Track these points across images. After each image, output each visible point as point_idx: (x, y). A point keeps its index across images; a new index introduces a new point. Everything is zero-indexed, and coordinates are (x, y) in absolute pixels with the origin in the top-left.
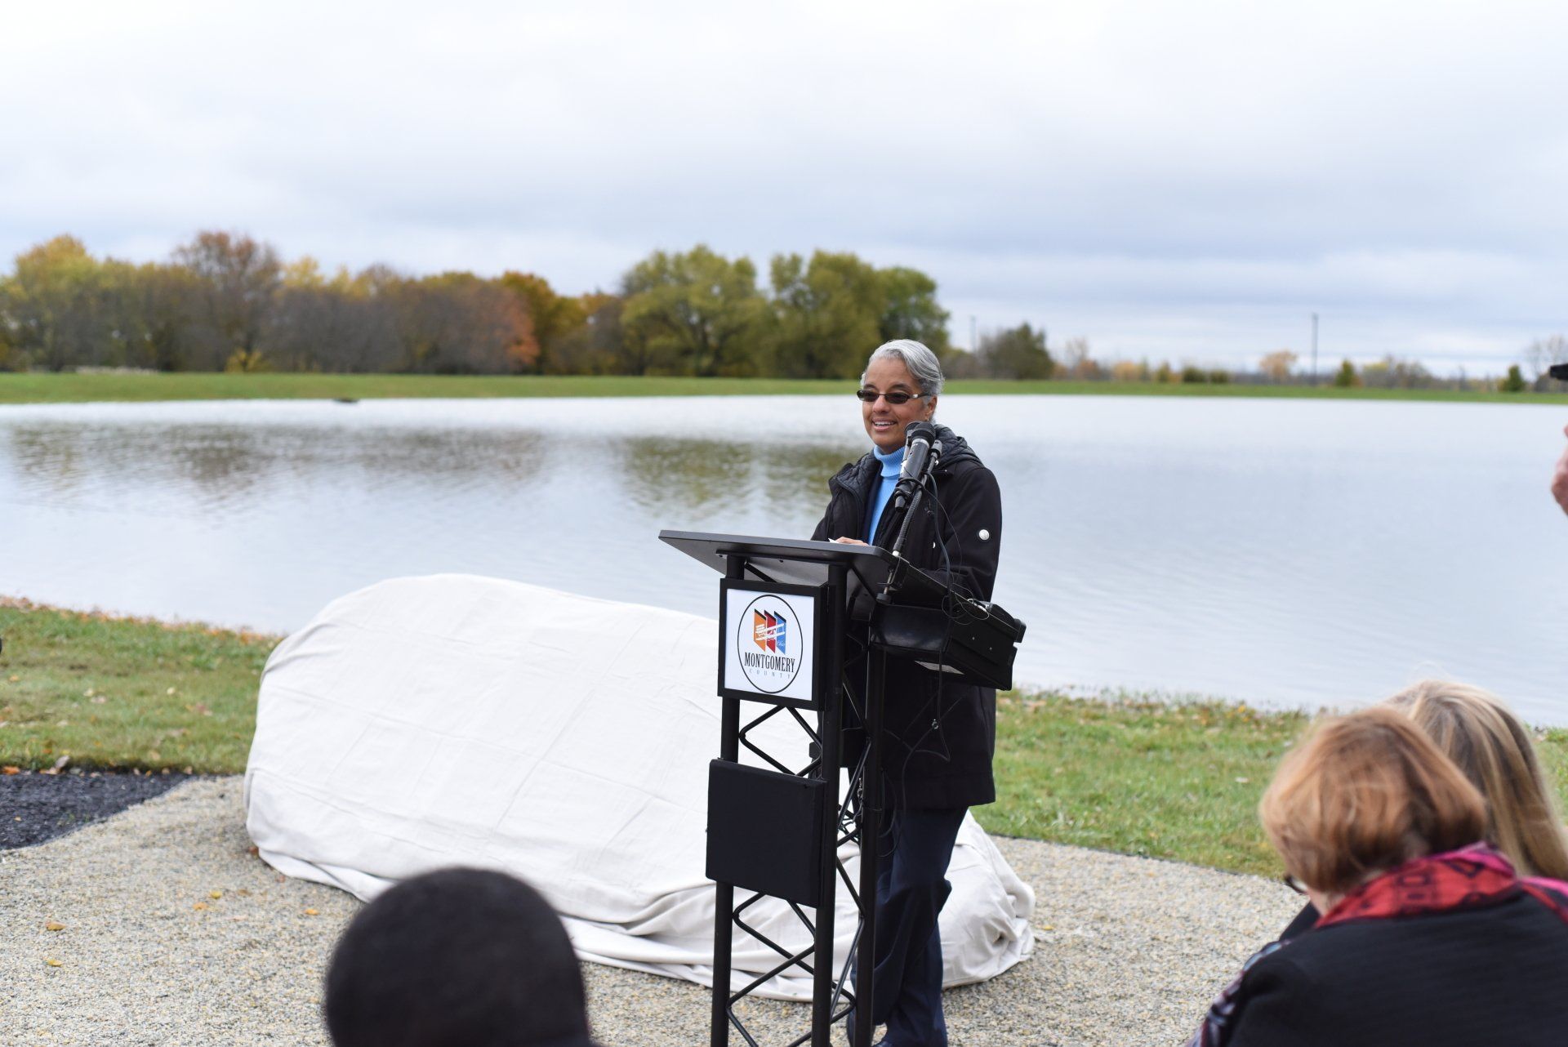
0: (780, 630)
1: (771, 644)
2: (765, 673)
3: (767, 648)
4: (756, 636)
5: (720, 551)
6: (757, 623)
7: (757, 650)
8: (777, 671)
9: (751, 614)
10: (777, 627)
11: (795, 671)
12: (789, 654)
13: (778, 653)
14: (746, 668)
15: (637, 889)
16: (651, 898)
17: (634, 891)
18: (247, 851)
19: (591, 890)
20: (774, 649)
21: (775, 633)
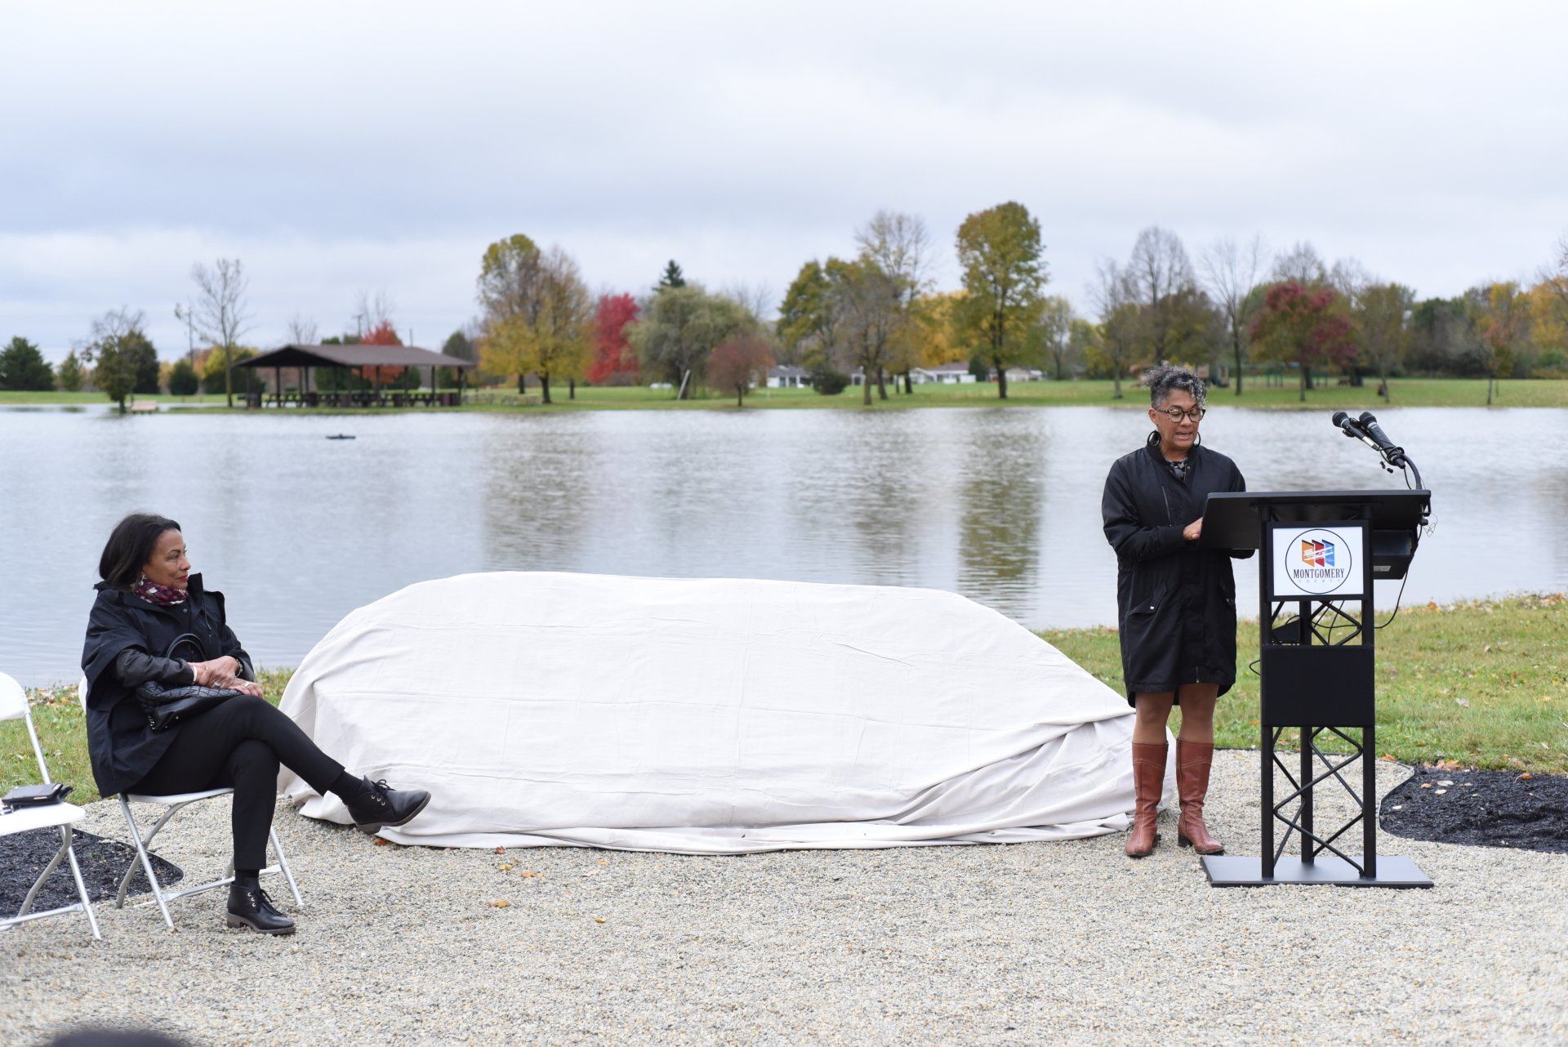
0: (1329, 551)
1: (1321, 562)
2: (1315, 581)
3: (1316, 564)
4: (1304, 558)
6: (1304, 549)
7: (1308, 567)
8: (1327, 579)
9: (1299, 543)
10: (1325, 549)
11: (1345, 576)
13: (1327, 566)
14: (1296, 580)
15: (899, 788)
16: (915, 792)
17: (897, 790)
18: (376, 844)
19: (859, 796)
20: (1323, 564)
21: (1323, 554)
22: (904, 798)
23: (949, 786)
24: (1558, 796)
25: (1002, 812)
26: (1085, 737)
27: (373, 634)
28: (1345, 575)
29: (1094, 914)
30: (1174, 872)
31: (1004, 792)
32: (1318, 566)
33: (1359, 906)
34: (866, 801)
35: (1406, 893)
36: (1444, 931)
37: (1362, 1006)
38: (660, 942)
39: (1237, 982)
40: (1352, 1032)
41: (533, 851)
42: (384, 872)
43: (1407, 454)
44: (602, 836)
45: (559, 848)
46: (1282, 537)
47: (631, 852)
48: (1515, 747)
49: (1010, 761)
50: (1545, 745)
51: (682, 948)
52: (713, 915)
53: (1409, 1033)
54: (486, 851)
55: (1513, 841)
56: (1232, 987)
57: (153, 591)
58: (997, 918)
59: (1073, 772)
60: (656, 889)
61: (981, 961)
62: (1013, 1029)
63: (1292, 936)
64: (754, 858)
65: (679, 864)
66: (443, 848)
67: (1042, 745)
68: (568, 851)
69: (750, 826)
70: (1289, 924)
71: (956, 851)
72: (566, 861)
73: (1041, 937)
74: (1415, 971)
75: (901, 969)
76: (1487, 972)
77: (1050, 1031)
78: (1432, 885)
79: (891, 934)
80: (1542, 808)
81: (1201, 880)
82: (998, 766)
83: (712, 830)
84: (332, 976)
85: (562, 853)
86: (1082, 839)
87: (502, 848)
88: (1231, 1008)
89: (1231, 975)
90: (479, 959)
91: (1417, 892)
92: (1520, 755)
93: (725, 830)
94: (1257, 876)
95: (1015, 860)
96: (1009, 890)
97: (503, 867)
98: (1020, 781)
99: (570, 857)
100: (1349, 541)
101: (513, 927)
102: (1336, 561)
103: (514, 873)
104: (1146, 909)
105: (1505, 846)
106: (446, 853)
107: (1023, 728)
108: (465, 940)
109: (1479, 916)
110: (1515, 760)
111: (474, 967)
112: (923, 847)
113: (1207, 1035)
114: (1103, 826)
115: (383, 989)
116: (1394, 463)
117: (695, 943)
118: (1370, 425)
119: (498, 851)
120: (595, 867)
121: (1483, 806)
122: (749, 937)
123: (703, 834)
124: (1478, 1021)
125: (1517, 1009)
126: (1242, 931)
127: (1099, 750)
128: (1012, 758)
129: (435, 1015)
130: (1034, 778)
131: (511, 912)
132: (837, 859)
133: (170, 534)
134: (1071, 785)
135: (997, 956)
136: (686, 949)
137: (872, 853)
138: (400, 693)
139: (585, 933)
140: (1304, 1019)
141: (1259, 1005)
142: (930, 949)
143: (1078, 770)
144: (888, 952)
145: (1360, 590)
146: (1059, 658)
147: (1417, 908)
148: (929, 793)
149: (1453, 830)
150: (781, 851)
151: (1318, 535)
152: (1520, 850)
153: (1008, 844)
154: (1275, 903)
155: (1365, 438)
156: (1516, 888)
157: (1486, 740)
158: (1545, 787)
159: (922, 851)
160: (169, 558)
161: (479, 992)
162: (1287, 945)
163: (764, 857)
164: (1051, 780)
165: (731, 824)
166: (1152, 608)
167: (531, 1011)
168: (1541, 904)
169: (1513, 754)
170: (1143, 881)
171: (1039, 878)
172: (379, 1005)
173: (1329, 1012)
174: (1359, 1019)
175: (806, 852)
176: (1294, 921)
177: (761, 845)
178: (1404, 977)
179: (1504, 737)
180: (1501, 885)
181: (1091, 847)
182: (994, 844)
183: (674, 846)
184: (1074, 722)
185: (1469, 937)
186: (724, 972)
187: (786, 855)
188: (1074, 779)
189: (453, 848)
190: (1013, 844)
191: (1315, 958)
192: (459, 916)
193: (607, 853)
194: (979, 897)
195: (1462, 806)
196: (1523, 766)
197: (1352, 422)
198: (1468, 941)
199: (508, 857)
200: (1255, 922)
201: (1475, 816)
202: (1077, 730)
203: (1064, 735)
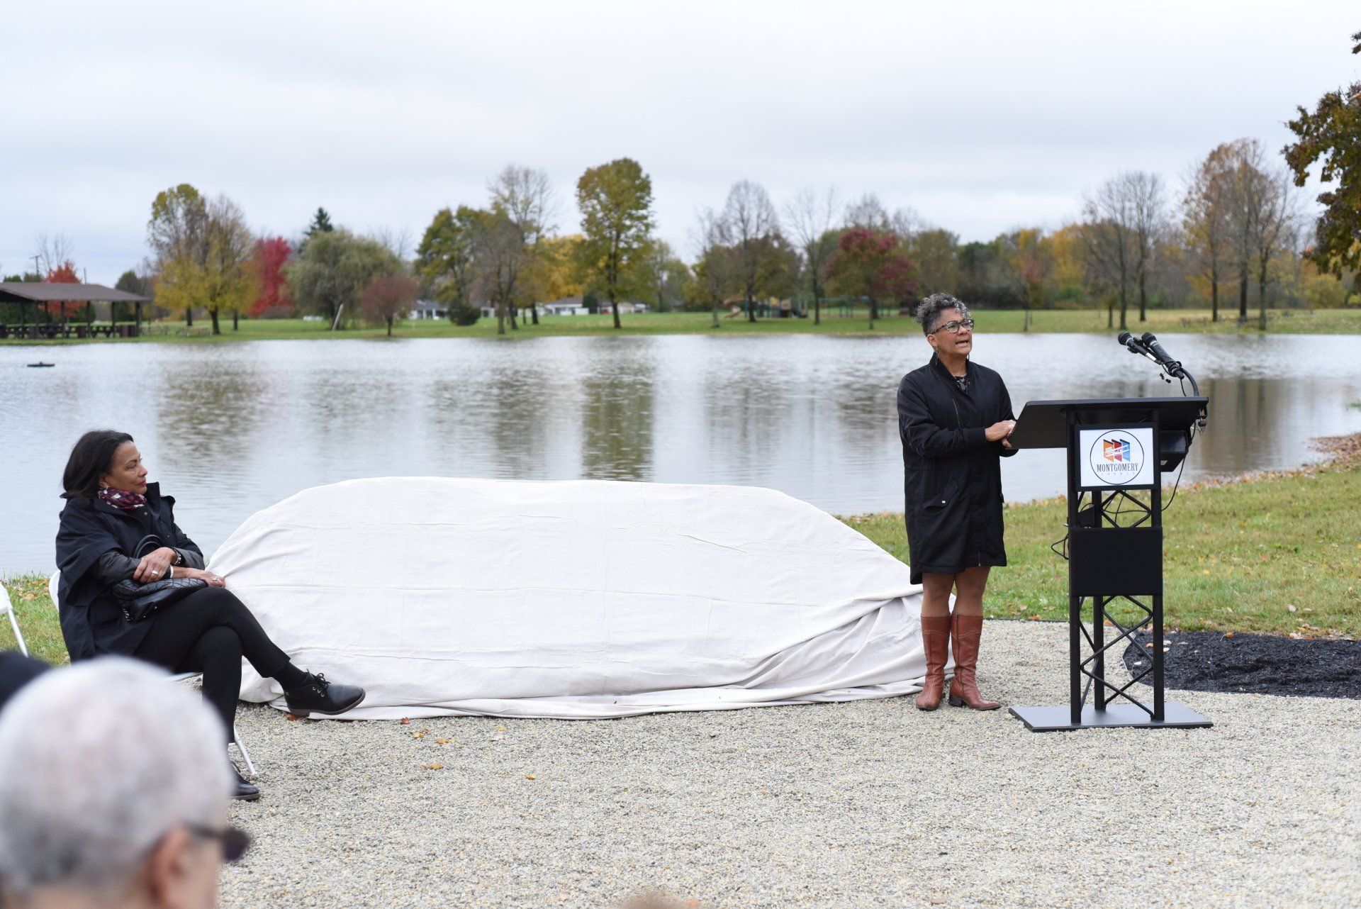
0: (1125, 449)
1: (1119, 458)
2: (1115, 474)
4: (1105, 454)
6: (1105, 447)
7: (1109, 462)
8: (1124, 472)
9: (1101, 442)
10: (1122, 447)
11: (1139, 470)
12: (1133, 461)
13: (1124, 461)
14: (1099, 473)
15: (745, 657)
16: (759, 661)
17: (743, 659)
18: (289, 719)
19: (712, 665)
20: (1121, 460)
21: (1121, 451)
22: (749, 666)
23: (787, 654)
24: (1261, 651)
25: (832, 675)
26: (895, 609)
27: (275, 534)
28: (1139, 468)
29: (949, 758)
30: (992, 721)
31: (833, 658)
32: (1116, 461)
33: (1163, 742)
34: (717, 669)
35: (1192, 732)
36: (1244, 762)
37: (1218, 824)
38: (594, 793)
39: (1103, 808)
40: (1222, 845)
41: (434, 720)
42: (311, 744)
43: (1183, 367)
45: (456, 717)
46: (1088, 438)
47: (521, 719)
48: (1207, 612)
49: (835, 632)
50: (1230, 610)
51: (617, 798)
52: (625, 770)
53: (1269, 843)
54: (394, 722)
55: (1249, 688)
56: (1103, 813)
57: (117, 496)
58: (870, 764)
59: (888, 640)
60: (562, 750)
61: (881, 799)
62: (946, 854)
63: (1123, 769)
64: (631, 721)
65: (569, 728)
66: (351, 721)
67: (860, 618)
68: (464, 720)
69: (619, 693)
70: (1116, 760)
71: (799, 709)
72: (469, 729)
73: (919, 777)
74: (1242, 793)
75: (818, 809)
76: (1299, 793)
77: (977, 855)
78: (1212, 725)
79: (791, 780)
80: (1258, 661)
81: (1020, 726)
82: (827, 636)
83: (588, 698)
84: (322, 834)
85: (461, 721)
86: (900, 697)
87: (407, 719)
88: (1113, 830)
89: (1095, 803)
90: (444, 813)
91: (1201, 730)
92: (1212, 619)
93: (598, 697)
94: (1067, 722)
95: (853, 715)
96: (866, 741)
97: (417, 735)
98: (845, 649)
99: (469, 725)
100: (1141, 439)
101: (456, 786)
103: (428, 740)
104: (989, 752)
105: (1244, 692)
106: (356, 725)
107: (845, 604)
108: (422, 798)
109: (1263, 748)
110: (1209, 622)
111: (444, 821)
112: (769, 707)
113: (1108, 852)
114: (916, 685)
115: (375, 842)
116: (1174, 375)
117: (626, 793)
118: (1152, 343)
119: (403, 722)
120: (498, 732)
121: (1208, 660)
122: (670, 786)
123: (580, 701)
124: (1318, 831)
125: (1343, 821)
126: (1081, 767)
127: (908, 621)
128: (837, 629)
129: (436, 862)
130: (857, 646)
131: (446, 774)
132: (700, 719)
133: (126, 446)
134: (887, 651)
135: (894, 795)
136: (621, 799)
137: (729, 713)
138: (304, 585)
139: (524, 789)
140: (1178, 836)
141: (1134, 827)
142: (832, 791)
143: (894, 637)
144: (799, 796)
145: (1151, 481)
146: (866, 544)
147: (1211, 744)
148: (771, 661)
149: (1193, 680)
150: (651, 714)
151: (1117, 435)
152: (1260, 695)
153: (840, 703)
154: (1090, 744)
155: (1148, 354)
156: (1276, 725)
157: (1179, 607)
158: (1248, 644)
159: (769, 710)
160: (128, 468)
161: (464, 842)
162: (1124, 778)
163: (638, 719)
164: (871, 647)
165: (604, 692)
166: (944, 502)
167: (521, 855)
168: (1306, 737)
169: (1206, 618)
170: (972, 729)
171: (885, 730)
172: (380, 857)
173: (1194, 830)
174: (1222, 835)
175: (674, 714)
176: (1118, 758)
177: (633, 709)
178: (1235, 800)
179: (1194, 605)
180: (1264, 723)
181: (909, 702)
182: (827, 703)
184: (886, 598)
185: (1266, 766)
186: (667, 816)
187: (657, 717)
188: (889, 646)
189: (360, 721)
190: (844, 702)
191: (1154, 787)
192: (406, 778)
193: (500, 720)
194: (843, 747)
195: (1191, 660)
196: (1220, 628)
197: (1136, 341)
198: (1269, 768)
199: (416, 728)
200: (1085, 757)
201: (1207, 668)
202: (888, 604)
203: (879, 609)
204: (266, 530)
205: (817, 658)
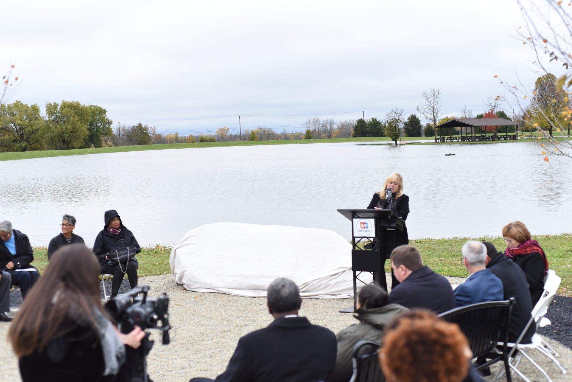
1: (365, 228)
2: (364, 233)
4: (361, 226)
5: (350, 212)
6: (361, 224)
7: (362, 229)
8: (366, 232)
9: (359, 223)
10: (366, 224)
11: (371, 232)
13: (366, 229)
14: (359, 232)
16: (303, 284)
18: (183, 289)
21: (365, 226)
23: (311, 283)
25: (324, 290)
31: (326, 285)
32: (364, 229)
44: (226, 290)
46: (356, 221)
59: (345, 281)
67: (339, 273)
82: (325, 278)
83: (253, 291)
86: (342, 299)
87: (204, 292)
98: (330, 282)
100: (371, 222)
102: (368, 228)
107: (335, 268)
114: (349, 296)
120: (217, 298)
128: (330, 276)
130: (333, 282)
143: (346, 280)
145: (374, 236)
148: (307, 284)
151: (364, 221)
153: (322, 299)
164: (338, 283)
165: (258, 289)
182: (318, 299)
183: (241, 294)
184: (349, 267)
202: (348, 270)
203: (345, 271)
204: (189, 236)
205: (321, 285)
